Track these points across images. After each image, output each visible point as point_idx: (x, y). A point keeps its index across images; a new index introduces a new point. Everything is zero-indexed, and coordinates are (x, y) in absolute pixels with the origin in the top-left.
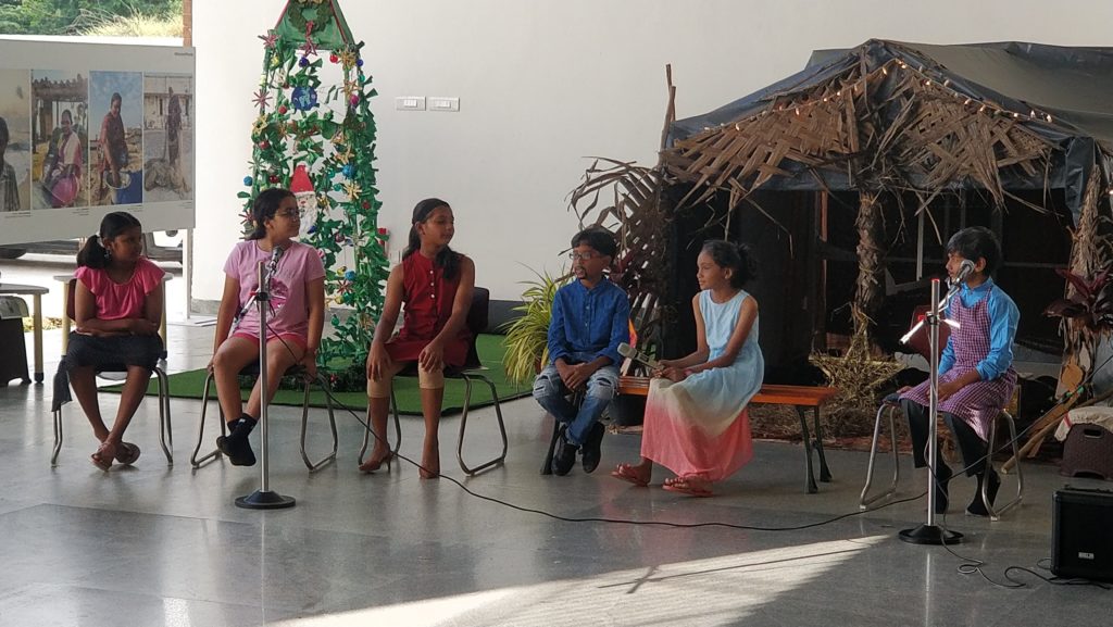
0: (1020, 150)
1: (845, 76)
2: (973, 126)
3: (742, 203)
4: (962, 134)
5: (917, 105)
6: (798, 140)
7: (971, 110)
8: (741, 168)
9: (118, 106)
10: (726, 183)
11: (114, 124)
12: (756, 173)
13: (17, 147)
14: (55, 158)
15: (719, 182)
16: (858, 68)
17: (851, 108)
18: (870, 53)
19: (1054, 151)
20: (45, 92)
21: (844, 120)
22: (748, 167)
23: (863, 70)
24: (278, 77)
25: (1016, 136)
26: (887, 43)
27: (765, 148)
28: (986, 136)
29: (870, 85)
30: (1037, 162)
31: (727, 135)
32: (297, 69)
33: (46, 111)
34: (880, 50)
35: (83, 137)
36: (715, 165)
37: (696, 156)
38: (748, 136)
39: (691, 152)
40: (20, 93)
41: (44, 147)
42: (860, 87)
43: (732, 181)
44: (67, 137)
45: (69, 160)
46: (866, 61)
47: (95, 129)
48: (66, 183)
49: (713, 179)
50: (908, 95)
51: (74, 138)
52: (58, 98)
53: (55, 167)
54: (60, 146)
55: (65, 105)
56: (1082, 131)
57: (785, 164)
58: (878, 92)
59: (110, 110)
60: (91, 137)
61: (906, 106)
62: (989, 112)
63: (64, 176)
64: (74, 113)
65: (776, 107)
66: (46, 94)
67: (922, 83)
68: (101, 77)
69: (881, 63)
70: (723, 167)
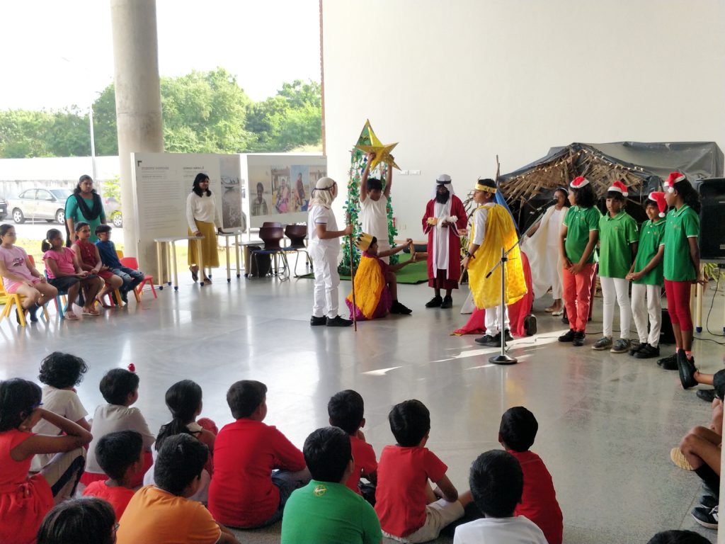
0: (631, 181)
1: (564, 156)
2: (613, 174)
3: (525, 205)
4: (609, 176)
5: (591, 167)
6: (546, 181)
7: (612, 167)
8: (524, 192)
9: (301, 177)
10: (519, 198)
11: (300, 184)
12: (530, 194)
13: (266, 193)
14: (280, 196)
15: (517, 197)
16: (569, 153)
17: (566, 168)
18: (573, 148)
19: (644, 182)
20: (275, 173)
21: (564, 173)
22: (527, 191)
23: (571, 154)
24: (356, 165)
25: (629, 176)
26: (580, 144)
27: (534, 185)
28: (618, 177)
29: (573, 159)
30: (637, 186)
31: (519, 180)
32: (363, 162)
33: (276, 180)
34: (578, 147)
35: (289, 188)
36: (515, 191)
37: (508, 188)
38: (527, 180)
39: (506, 186)
40: (267, 173)
41: (275, 193)
42: (569, 160)
43: (522, 197)
44: (283, 189)
45: (285, 196)
46: (572, 151)
47: (293, 185)
48: (284, 205)
49: (514, 196)
50: (588, 162)
51: (286, 189)
52: (280, 175)
53: (280, 199)
54: (281, 192)
55: (282, 178)
56: (654, 174)
57: (541, 190)
58: (576, 162)
59: (298, 179)
60: (292, 188)
61: (587, 167)
62: (619, 168)
63: (283, 202)
64: (286, 180)
65: (538, 169)
66: (276, 173)
67: (593, 158)
68: (294, 167)
69: (577, 151)
70: (518, 192)
